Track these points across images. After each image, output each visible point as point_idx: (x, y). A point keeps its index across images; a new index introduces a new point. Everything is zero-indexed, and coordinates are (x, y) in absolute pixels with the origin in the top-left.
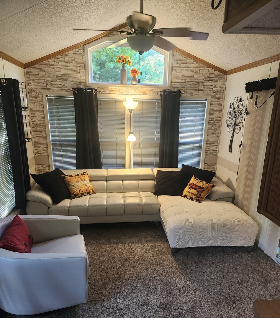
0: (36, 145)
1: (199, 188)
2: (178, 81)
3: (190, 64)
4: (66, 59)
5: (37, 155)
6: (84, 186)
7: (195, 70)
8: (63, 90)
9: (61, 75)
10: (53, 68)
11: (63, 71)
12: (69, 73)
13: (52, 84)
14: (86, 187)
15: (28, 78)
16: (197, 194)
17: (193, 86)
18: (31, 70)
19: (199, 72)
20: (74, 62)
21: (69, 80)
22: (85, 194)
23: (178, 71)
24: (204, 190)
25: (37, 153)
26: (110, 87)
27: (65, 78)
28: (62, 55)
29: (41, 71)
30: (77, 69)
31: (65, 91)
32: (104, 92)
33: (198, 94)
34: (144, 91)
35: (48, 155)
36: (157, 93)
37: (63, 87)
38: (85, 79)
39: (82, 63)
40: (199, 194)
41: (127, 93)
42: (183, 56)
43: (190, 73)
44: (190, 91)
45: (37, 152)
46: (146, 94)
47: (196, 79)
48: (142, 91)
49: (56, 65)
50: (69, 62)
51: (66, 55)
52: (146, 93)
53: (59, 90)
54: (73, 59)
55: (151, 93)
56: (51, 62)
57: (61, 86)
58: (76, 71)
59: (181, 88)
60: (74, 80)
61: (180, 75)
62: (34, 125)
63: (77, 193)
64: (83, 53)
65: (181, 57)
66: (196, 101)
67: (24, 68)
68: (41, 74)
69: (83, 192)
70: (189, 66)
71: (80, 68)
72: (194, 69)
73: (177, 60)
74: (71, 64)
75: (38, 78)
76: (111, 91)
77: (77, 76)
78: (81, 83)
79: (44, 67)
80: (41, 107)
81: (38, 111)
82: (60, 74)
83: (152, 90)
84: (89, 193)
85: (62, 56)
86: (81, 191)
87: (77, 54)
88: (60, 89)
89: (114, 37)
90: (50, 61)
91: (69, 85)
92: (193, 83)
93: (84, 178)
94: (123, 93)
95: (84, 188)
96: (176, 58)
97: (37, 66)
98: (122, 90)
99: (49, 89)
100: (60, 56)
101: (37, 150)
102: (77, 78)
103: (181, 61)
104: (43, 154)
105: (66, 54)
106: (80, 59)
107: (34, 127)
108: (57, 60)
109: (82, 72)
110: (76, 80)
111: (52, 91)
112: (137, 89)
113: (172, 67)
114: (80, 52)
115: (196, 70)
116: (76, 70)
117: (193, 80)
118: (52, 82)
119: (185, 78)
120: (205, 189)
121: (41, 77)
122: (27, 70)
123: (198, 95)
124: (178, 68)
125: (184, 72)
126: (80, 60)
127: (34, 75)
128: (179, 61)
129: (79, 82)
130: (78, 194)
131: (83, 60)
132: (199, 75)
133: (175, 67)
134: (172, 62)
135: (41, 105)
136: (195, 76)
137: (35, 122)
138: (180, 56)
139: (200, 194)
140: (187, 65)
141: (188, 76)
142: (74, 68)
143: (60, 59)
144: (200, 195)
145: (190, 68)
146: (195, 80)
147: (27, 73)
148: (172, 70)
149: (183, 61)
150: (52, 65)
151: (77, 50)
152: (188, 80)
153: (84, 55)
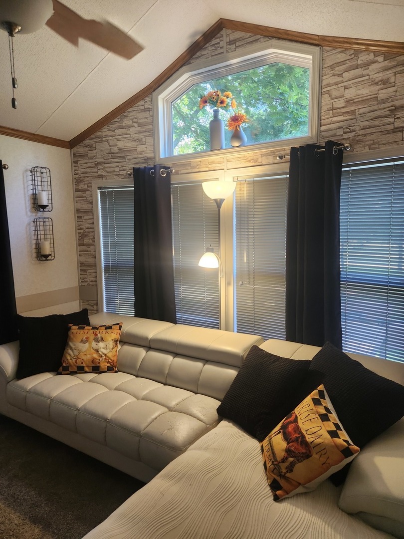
0: (82, 268)
1: (297, 440)
2: (335, 119)
3: (367, 65)
4: (125, 122)
5: (83, 284)
6: (93, 351)
7: (380, 78)
8: (120, 176)
9: (117, 151)
10: (107, 141)
11: (121, 144)
12: (129, 145)
13: (105, 168)
14: (95, 356)
15: (76, 162)
16: (284, 460)
17: (376, 122)
18: (79, 150)
19: (392, 80)
20: (136, 125)
21: (129, 157)
22: (86, 369)
23: (335, 93)
24: (308, 456)
25: (83, 281)
26: (191, 160)
27: (123, 155)
28: (119, 117)
29: (91, 149)
30: (141, 136)
31: (123, 177)
32: (182, 172)
33: (395, 142)
34: (255, 157)
35: (97, 285)
36: (279, 157)
37: (120, 170)
38: (154, 152)
39: (149, 124)
40: (287, 464)
41: (222, 168)
42: (347, 52)
43: (366, 91)
44: (368, 138)
45: (84, 278)
46: (261, 163)
47: (384, 101)
48: (252, 158)
49: (111, 136)
50: (129, 127)
51: (125, 116)
52: (260, 160)
53: (115, 177)
54: (134, 120)
55: (270, 159)
56: (105, 131)
57: (117, 170)
58: (140, 140)
59: (346, 136)
60: (136, 156)
61: (340, 103)
62: (80, 235)
63: (70, 364)
64: (151, 107)
65: (341, 57)
66: (392, 163)
67: (71, 149)
68: (91, 154)
69: (84, 365)
70: (365, 72)
71: (147, 134)
72: (380, 76)
73: (332, 67)
74: (132, 129)
75: (87, 161)
76: (195, 167)
77: (140, 148)
78: (147, 159)
79: (95, 142)
80: (90, 205)
81: (86, 212)
82: (115, 150)
83: (273, 153)
84: (96, 369)
85: (120, 120)
86: (79, 361)
87: (142, 111)
88: (116, 175)
89: (197, 61)
90: (103, 130)
91: (129, 167)
92: (377, 113)
93: (104, 335)
94: (215, 169)
95: (89, 357)
96: (328, 63)
97: (87, 142)
98: (213, 163)
99: (101, 177)
100: (116, 120)
101: (83, 276)
102: (141, 153)
103: (343, 67)
104: (91, 283)
105: (125, 114)
106: (146, 118)
107: (81, 238)
108: (113, 126)
109: (149, 141)
110: (140, 156)
111: (105, 178)
112: (241, 154)
113: (321, 88)
114: (147, 106)
115: (385, 78)
116: (140, 138)
117: (375, 107)
118: (105, 164)
119: (353, 108)
120: (314, 452)
121: (91, 158)
122: (74, 150)
123: (394, 146)
124: (334, 87)
125: (350, 94)
126: (146, 120)
127: (82, 156)
128: (336, 69)
129: (145, 159)
130: (72, 366)
131: (150, 119)
132: (394, 89)
133: (329, 85)
134: (321, 76)
135: (91, 203)
136: (383, 95)
137: (82, 231)
138: (339, 55)
139: (292, 465)
140: (358, 72)
141: (363, 98)
142: (136, 136)
143: (117, 125)
144: (290, 469)
145: (367, 77)
146: (383, 106)
147: (75, 155)
148: (321, 94)
149: (348, 64)
150: (106, 136)
151: (141, 103)
152: (361, 111)
153: (152, 111)
